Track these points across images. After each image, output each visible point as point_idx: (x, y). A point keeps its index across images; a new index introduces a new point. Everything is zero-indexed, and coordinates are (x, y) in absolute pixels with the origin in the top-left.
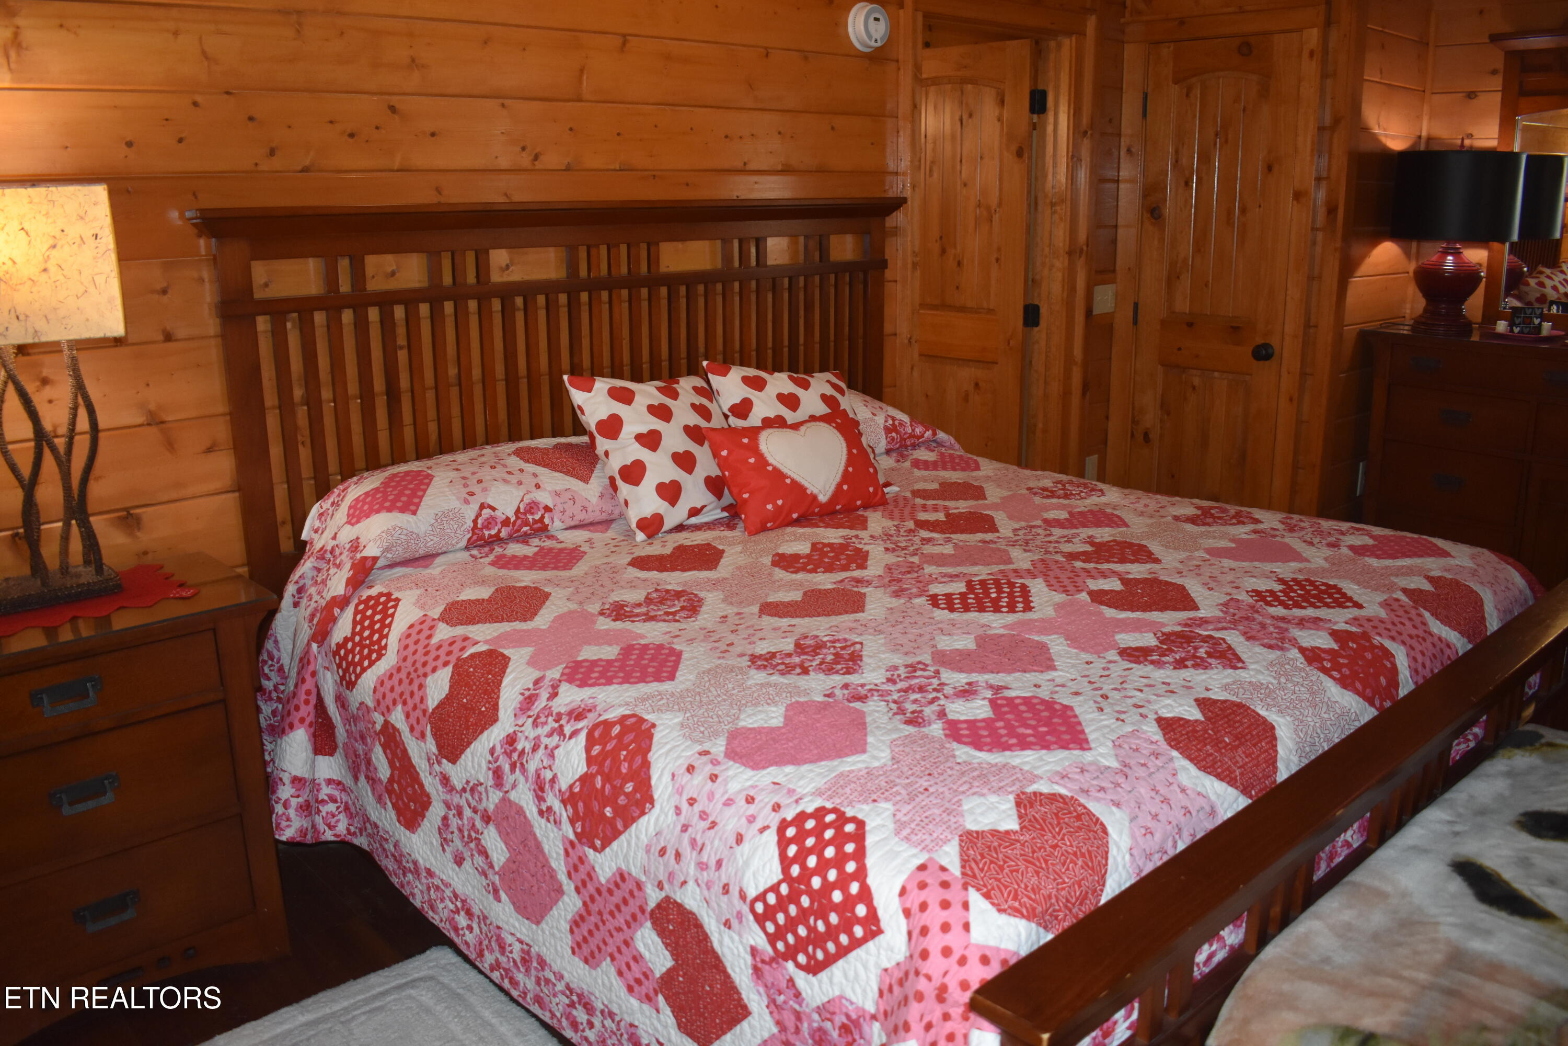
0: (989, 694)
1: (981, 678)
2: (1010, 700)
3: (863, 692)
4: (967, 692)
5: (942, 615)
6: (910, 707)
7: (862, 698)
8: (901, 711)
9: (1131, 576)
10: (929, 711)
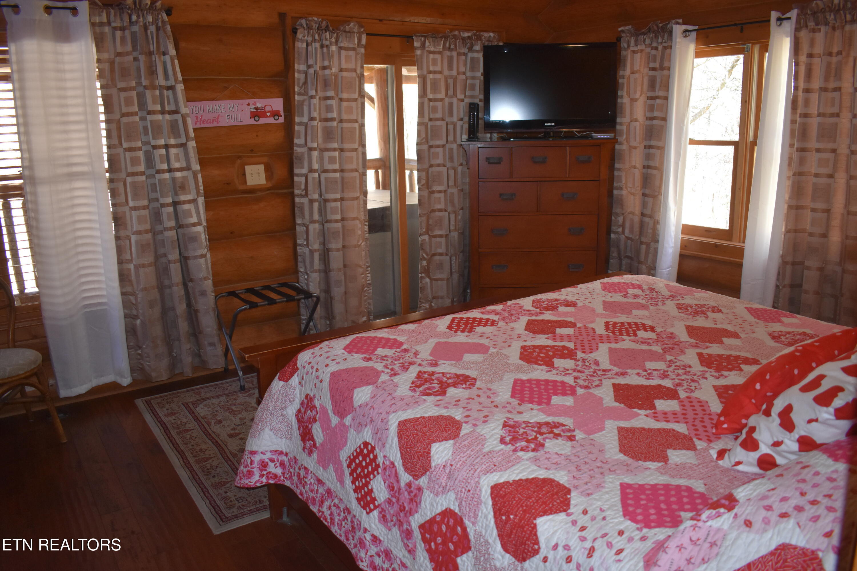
0: (628, 295)
1: (630, 300)
2: (621, 292)
3: (671, 298)
4: (635, 296)
5: (648, 323)
6: (654, 294)
7: (671, 296)
8: (656, 292)
9: (546, 336)
10: (648, 292)
